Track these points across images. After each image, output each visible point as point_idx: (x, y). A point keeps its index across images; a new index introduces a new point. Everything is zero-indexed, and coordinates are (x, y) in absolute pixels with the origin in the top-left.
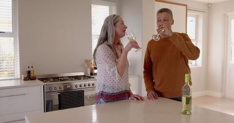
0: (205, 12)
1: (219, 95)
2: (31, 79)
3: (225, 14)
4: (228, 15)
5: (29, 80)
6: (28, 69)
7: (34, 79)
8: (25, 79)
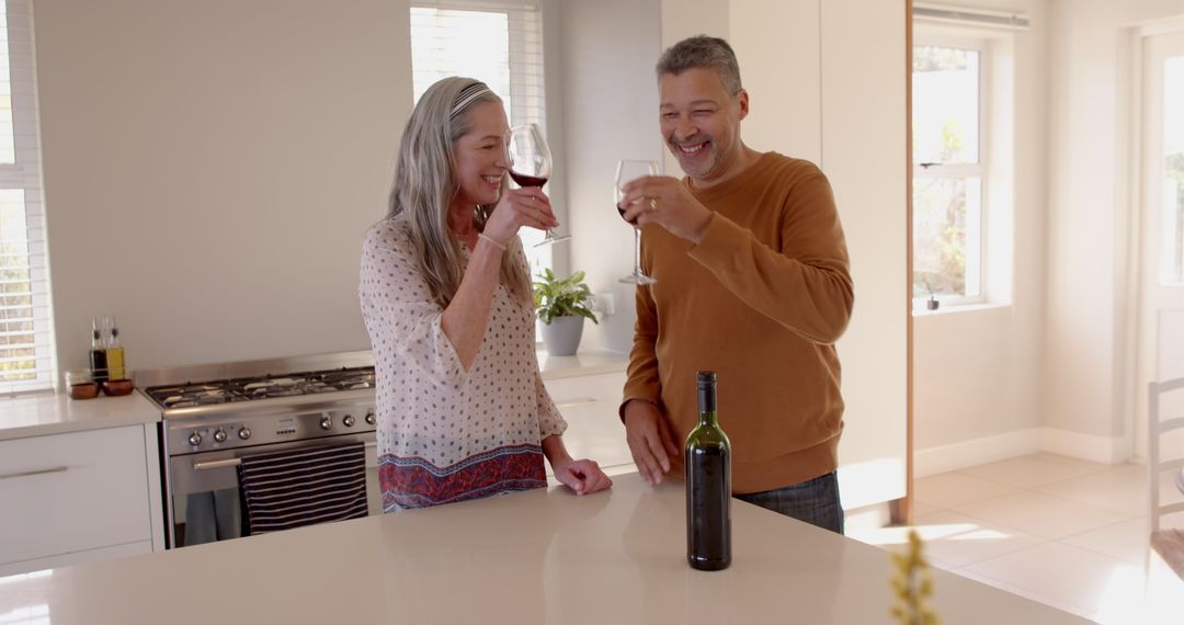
0: (1024, 23)
1: (1101, 448)
2: (109, 393)
3: (1131, 31)
4: (1146, 32)
5: (96, 395)
6: (94, 344)
7: (122, 389)
8: (80, 392)
